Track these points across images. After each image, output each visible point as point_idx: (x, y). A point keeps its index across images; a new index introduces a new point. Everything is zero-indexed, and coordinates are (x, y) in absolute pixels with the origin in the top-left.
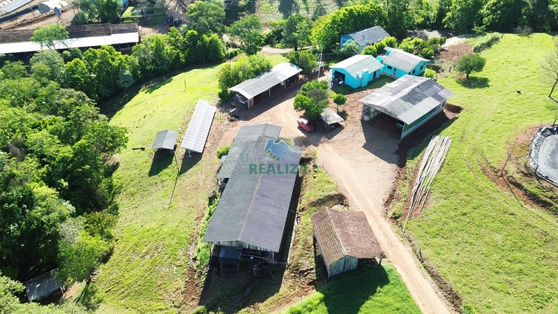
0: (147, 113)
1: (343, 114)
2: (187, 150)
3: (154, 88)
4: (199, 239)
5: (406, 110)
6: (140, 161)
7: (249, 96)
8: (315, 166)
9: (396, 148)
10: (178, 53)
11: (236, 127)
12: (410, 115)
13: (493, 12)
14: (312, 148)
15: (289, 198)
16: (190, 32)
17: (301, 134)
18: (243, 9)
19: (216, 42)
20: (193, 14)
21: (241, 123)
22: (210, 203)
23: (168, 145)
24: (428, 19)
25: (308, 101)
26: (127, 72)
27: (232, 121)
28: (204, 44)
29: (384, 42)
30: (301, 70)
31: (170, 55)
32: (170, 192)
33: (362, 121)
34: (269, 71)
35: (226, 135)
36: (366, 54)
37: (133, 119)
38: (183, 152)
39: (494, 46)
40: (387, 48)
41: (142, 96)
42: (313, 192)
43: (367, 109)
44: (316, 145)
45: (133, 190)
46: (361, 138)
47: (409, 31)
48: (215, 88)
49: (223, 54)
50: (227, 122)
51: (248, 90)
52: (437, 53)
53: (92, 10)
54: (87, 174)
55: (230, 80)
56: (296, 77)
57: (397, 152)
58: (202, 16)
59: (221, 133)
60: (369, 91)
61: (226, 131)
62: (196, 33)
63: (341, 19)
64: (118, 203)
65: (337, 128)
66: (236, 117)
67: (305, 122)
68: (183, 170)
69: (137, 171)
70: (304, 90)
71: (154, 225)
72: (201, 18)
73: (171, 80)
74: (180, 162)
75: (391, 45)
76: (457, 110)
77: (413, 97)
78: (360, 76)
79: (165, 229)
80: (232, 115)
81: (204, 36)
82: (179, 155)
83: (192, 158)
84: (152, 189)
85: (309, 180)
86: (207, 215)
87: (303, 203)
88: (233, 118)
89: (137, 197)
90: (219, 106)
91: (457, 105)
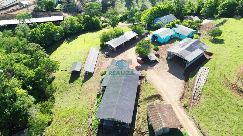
0: (67, 53)
1: (158, 56)
2: (86, 72)
3: (70, 41)
4: (93, 115)
5: (188, 55)
6: (65, 76)
7: (114, 47)
8: (146, 81)
9: (184, 72)
10: (81, 25)
11: (108, 61)
12: (190, 57)
13: (223, 8)
14: (144, 71)
15: (135, 96)
16: (86, 16)
17: (139, 65)
18: (109, 5)
19: (98, 20)
20: (87, 8)
21: (111, 59)
22: (98, 97)
23: (77, 69)
24: (193, 11)
25: (142, 49)
26: (58, 34)
27: (106, 58)
28: (93, 21)
29: (175, 22)
30: (137, 34)
31: (77, 26)
32: (79, 91)
33: (167, 59)
34: (123, 35)
35: (104, 64)
36: (167, 27)
37: (61, 55)
38: (85, 72)
39: (225, 24)
40: (176, 25)
41: (65, 44)
42: (146, 93)
43: (169, 54)
44: (146, 70)
45: (61, 90)
46: (167, 67)
47: (184, 16)
48: (98, 42)
49: (101, 26)
50: (104, 58)
51: (114, 43)
52: (199, 27)
53: (42, 6)
54: (41, 83)
55: (105, 39)
56: (135, 37)
57: (184, 74)
58: (92, 9)
59: (102, 64)
60: (169, 45)
61: (104, 62)
62: (89, 16)
63: (155, 11)
64: (55, 96)
65: (155, 62)
66: (108, 56)
67: (140, 59)
68: (85, 81)
69: (63, 81)
70: (140, 44)
71: (72, 107)
72: (91, 10)
73: (78, 37)
74: (83, 77)
75: (178, 23)
76: (211, 54)
77: (191, 49)
78: (165, 38)
79: (77, 110)
80: (106, 55)
81: (93, 18)
82: (83, 73)
83: (89, 75)
84: (71, 90)
85: (144, 87)
86: (96, 103)
87: (141, 98)
88: (107, 56)
89: (64, 93)
90: (100, 50)
91: (210, 52)
